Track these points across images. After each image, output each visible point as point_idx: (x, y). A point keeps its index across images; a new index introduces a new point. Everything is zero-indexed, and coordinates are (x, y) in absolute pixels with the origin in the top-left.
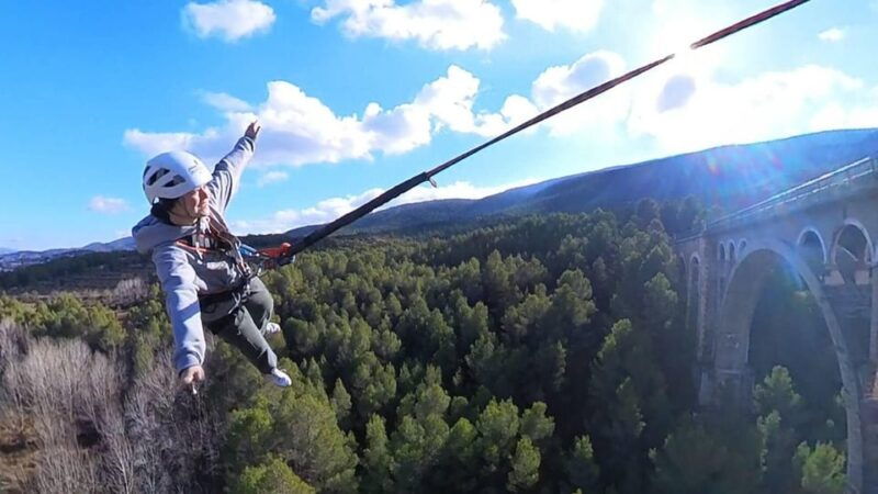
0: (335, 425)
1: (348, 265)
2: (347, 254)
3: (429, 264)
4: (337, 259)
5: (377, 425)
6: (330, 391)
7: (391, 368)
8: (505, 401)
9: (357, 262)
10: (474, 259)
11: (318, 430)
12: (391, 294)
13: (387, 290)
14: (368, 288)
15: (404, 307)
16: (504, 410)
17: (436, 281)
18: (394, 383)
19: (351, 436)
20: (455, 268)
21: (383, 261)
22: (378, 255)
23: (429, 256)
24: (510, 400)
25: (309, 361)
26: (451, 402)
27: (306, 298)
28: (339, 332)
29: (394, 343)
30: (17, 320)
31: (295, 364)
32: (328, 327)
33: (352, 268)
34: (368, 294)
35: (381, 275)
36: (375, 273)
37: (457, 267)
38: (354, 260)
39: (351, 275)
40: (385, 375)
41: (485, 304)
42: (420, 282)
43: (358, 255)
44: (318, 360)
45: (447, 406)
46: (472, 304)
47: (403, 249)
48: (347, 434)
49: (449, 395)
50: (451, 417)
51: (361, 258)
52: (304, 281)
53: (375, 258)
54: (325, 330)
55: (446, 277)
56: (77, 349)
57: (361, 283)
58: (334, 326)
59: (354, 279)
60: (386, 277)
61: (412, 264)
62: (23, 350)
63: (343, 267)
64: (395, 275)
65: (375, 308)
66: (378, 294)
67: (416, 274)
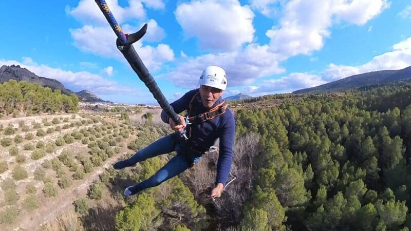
0: (303, 185)
1: (322, 108)
2: (322, 102)
3: (367, 110)
4: (316, 105)
5: (323, 192)
6: (304, 169)
7: (338, 165)
8: (401, 202)
9: (326, 107)
10: (397, 108)
11: (294, 185)
12: (344, 125)
13: (342, 123)
14: (332, 121)
15: (350, 133)
16: (398, 207)
17: (371, 120)
18: (338, 173)
19: (309, 193)
20: (383, 113)
21: (341, 107)
22: (338, 104)
23: (368, 105)
24: (404, 202)
25: (298, 153)
26: (366, 192)
27: (300, 123)
28: (314, 142)
29: (341, 149)
31: (292, 153)
32: (310, 139)
33: (324, 110)
34: (332, 124)
35: (339, 115)
36: (336, 113)
37: (385, 113)
38: (325, 105)
39: (323, 113)
40: (334, 168)
41: (401, 138)
42: (362, 120)
43: (328, 103)
44: (302, 153)
45: (364, 194)
46: (392, 136)
47: (353, 101)
48: (307, 191)
49: (367, 187)
50: (364, 200)
51: (329, 105)
52: (300, 116)
53: (336, 105)
54: (308, 140)
55: (377, 118)
57: (328, 118)
58: (312, 138)
59: (325, 115)
60: (342, 116)
61: (358, 109)
63: (319, 109)
64: (347, 115)
65: (335, 132)
66: (337, 124)
67: (359, 115)
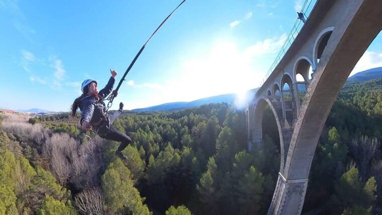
0: (140, 158)
3: (172, 118)
7: (158, 144)
10: (186, 116)
13: (159, 125)
14: (153, 124)
15: (164, 129)
17: (174, 122)
18: (158, 148)
19: (144, 161)
21: (159, 117)
28: (144, 136)
29: (160, 138)
30: (50, 128)
33: (149, 119)
34: (153, 126)
36: (156, 120)
37: (181, 118)
40: (156, 146)
42: (169, 123)
54: (139, 135)
56: (66, 136)
57: (151, 123)
59: (149, 121)
60: (159, 121)
62: (50, 135)
64: (162, 121)
65: (155, 129)
66: (156, 126)
67: (169, 121)
